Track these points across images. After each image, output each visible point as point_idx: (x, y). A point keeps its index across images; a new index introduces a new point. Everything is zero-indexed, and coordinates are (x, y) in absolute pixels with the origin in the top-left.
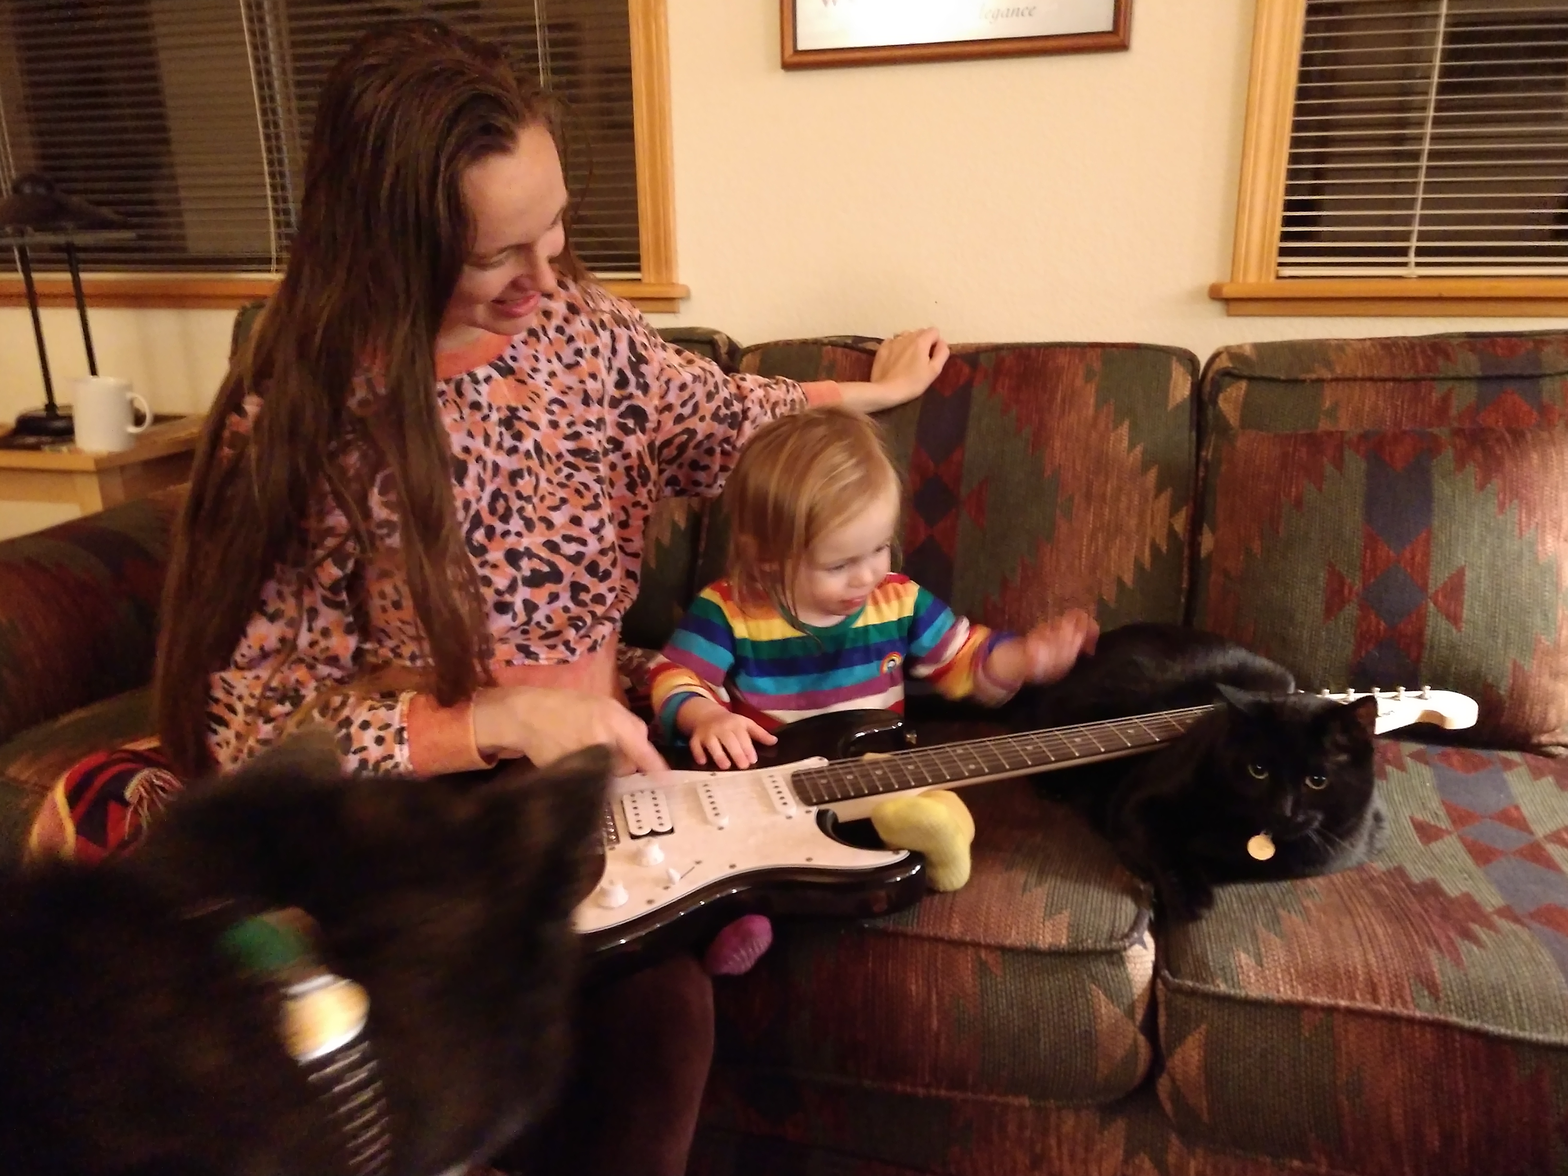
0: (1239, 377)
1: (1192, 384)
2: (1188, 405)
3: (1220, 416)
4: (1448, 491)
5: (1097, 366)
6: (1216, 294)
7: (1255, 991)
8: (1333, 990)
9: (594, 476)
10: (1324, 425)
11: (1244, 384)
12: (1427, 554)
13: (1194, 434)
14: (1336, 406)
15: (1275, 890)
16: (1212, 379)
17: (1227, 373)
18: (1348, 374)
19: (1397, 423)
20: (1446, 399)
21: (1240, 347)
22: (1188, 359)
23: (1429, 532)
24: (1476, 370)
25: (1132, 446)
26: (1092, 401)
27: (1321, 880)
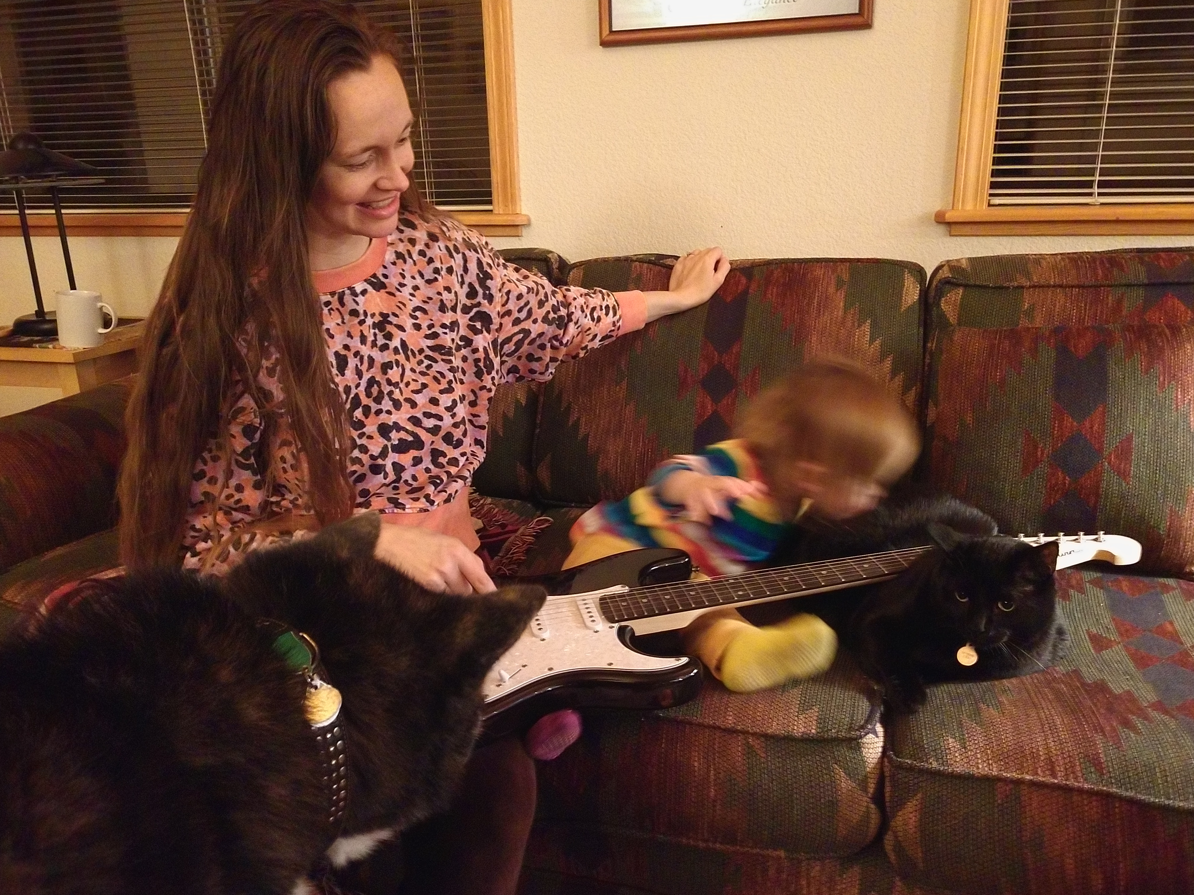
0: (958, 285)
1: (920, 290)
2: (917, 307)
3: (942, 316)
4: (1120, 374)
5: (846, 277)
6: (940, 220)
7: (959, 768)
8: (1021, 768)
9: (448, 366)
10: (1024, 322)
11: (961, 291)
12: (1103, 423)
13: (921, 330)
14: (1032, 308)
15: (977, 688)
16: (936, 286)
17: (947, 282)
18: (1042, 282)
19: (1081, 320)
20: (1119, 302)
21: (958, 261)
22: (918, 270)
23: (1105, 407)
24: (1143, 278)
25: (872, 340)
26: (842, 304)
27: (1014, 681)
